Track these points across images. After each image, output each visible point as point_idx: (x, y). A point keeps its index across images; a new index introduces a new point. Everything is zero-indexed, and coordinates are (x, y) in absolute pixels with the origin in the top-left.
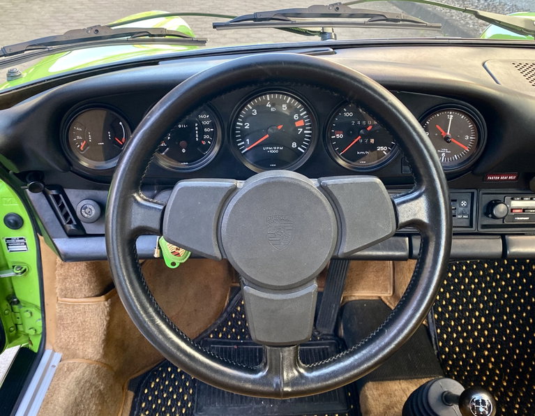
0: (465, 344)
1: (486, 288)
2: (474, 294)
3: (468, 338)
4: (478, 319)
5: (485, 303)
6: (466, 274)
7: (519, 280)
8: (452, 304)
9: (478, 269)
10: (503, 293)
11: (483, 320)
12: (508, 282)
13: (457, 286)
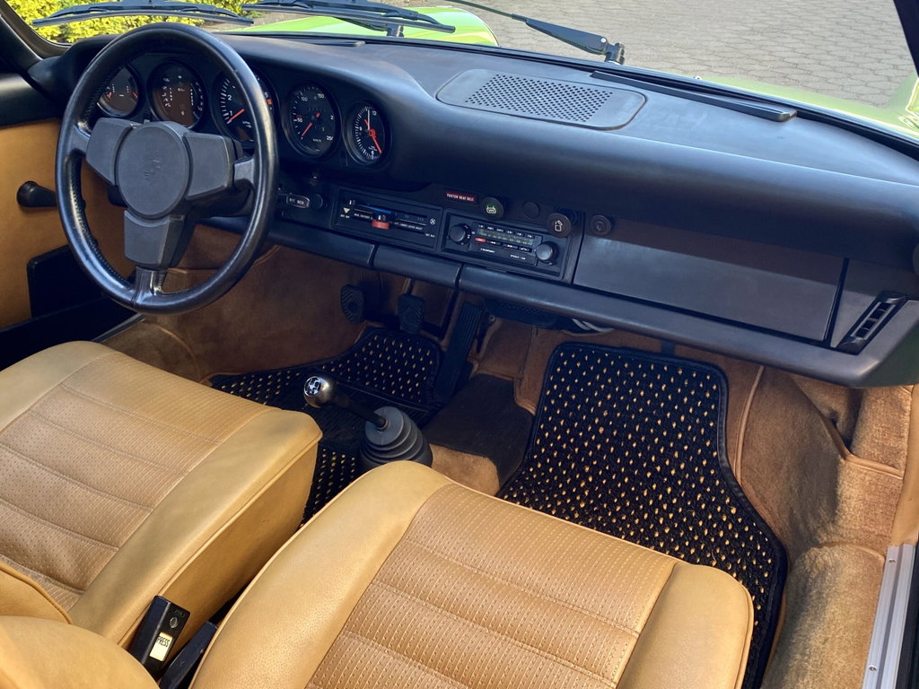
0: (567, 451)
1: (620, 394)
2: (602, 396)
3: (574, 445)
4: (596, 427)
5: (612, 411)
6: (598, 369)
7: (664, 395)
8: (570, 400)
9: (616, 368)
10: (639, 405)
11: (601, 430)
12: (649, 394)
13: (583, 381)
